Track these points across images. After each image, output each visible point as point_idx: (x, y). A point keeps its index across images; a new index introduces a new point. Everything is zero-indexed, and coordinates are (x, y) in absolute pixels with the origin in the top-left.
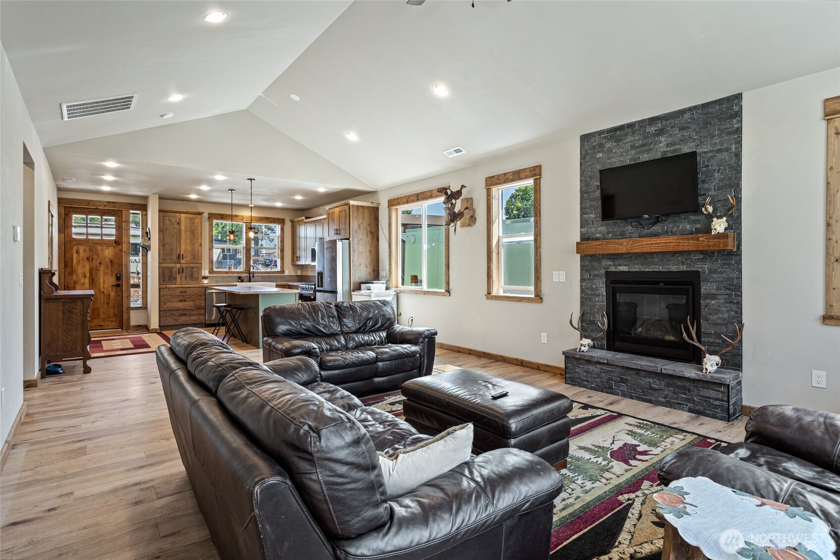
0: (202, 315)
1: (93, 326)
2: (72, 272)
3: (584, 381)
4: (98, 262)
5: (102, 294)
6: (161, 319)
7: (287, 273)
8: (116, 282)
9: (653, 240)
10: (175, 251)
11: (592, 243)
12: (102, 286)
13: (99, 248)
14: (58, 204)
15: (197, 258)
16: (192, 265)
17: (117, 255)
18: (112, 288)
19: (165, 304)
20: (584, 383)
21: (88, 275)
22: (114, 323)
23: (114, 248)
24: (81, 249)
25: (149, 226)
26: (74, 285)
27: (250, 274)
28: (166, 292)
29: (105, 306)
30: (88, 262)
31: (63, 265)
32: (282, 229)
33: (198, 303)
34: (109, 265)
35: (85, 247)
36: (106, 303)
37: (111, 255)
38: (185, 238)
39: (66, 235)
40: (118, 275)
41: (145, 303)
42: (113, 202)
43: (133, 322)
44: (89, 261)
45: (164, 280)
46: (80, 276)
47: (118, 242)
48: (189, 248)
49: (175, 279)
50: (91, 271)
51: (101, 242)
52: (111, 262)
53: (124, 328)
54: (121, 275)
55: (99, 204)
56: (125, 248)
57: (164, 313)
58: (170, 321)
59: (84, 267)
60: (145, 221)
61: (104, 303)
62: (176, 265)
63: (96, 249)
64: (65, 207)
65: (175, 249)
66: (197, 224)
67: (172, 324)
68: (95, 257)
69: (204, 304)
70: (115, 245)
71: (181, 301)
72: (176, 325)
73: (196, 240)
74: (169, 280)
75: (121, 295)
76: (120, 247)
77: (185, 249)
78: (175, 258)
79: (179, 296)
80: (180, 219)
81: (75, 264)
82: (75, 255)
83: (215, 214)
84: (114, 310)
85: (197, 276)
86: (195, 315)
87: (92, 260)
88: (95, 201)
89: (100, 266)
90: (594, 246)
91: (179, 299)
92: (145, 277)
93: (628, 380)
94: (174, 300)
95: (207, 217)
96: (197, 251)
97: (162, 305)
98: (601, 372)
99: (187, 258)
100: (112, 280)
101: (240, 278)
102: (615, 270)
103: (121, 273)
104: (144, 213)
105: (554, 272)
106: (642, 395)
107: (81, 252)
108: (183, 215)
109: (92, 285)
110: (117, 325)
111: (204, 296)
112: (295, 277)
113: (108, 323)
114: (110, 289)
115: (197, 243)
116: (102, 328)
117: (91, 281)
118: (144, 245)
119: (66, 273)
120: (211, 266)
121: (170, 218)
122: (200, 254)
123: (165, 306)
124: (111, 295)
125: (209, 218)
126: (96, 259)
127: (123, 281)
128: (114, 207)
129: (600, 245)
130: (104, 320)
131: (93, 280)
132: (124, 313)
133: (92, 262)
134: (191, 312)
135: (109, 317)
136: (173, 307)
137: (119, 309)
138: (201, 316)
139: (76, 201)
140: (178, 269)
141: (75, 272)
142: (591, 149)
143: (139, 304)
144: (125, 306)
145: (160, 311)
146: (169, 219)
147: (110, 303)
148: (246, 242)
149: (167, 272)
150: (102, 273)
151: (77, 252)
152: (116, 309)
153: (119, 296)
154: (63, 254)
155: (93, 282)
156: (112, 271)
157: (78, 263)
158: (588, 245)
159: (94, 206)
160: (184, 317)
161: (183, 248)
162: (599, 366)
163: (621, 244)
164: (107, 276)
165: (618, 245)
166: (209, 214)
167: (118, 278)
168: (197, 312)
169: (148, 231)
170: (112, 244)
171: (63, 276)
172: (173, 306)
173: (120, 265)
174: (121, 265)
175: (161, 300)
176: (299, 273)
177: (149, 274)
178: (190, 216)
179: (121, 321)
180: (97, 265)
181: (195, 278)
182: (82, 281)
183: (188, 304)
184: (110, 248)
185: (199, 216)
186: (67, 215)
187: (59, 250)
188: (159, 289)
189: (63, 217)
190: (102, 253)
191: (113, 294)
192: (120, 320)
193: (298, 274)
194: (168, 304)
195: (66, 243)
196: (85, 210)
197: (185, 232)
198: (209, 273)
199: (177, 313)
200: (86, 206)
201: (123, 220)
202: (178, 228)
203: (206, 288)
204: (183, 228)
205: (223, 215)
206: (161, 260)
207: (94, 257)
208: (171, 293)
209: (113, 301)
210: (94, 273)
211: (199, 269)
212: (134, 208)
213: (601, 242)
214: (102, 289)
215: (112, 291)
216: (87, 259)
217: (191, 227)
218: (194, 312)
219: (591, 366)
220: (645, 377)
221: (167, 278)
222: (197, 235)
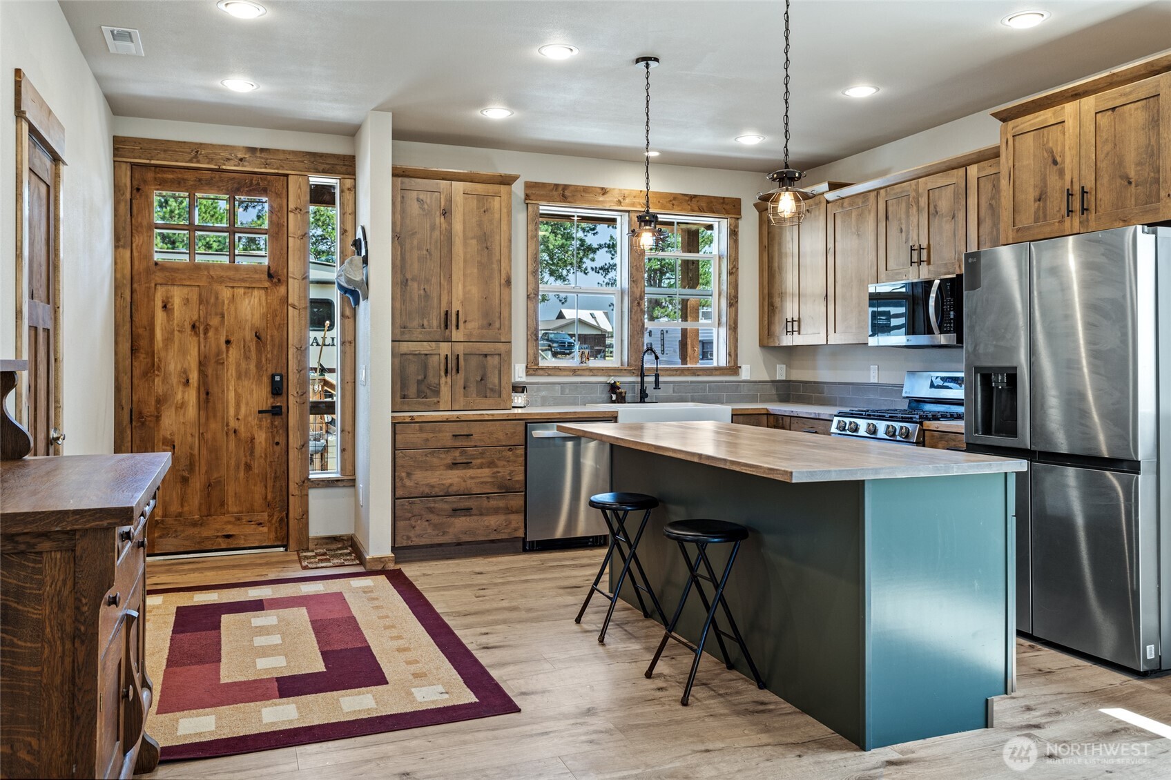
0: (516, 512)
1: (208, 538)
2: (152, 369)
4: (223, 340)
5: (232, 436)
6: (400, 524)
7: (745, 374)
8: (270, 401)
10: (436, 301)
12: (232, 411)
13: (226, 293)
14: (115, 155)
15: (497, 325)
16: (485, 348)
17: (275, 315)
18: (260, 420)
19: (409, 475)
21: (194, 377)
22: (265, 529)
23: (267, 294)
24: (177, 296)
25: (364, 218)
26: (158, 410)
27: (642, 375)
28: (412, 436)
29: (242, 475)
30: (195, 339)
31: (128, 345)
32: (734, 233)
33: (504, 472)
34: (253, 348)
35: (186, 290)
36: (242, 467)
37: (257, 316)
38: (465, 261)
39: (135, 254)
40: (277, 378)
41: (349, 467)
42: (262, 150)
43: (318, 527)
44: (197, 334)
45: (404, 397)
46: (174, 380)
47: (275, 276)
48: (475, 291)
49: (437, 392)
50: (202, 365)
51: (231, 274)
52: (258, 337)
53: (292, 544)
54: (284, 377)
55: (225, 155)
56: (296, 297)
57: (407, 506)
58: (423, 533)
59: (183, 352)
60: (349, 210)
61: (237, 466)
62: (438, 347)
63: (217, 298)
64: (132, 164)
65: (435, 295)
66: (497, 216)
67: (428, 542)
68: (215, 321)
69: (521, 477)
70: (267, 284)
71: (454, 465)
72: (440, 545)
73: (495, 266)
74: (418, 396)
75: (282, 441)
76: (282, 290)
77: (465, 293)
78: (435, 323)
79: (448, 449)
80: (450, 200)
81: (161, 345)
82: (160, 316)
83: (544, 185)
84: (266, 487)
85: (496, 381)
86: (496, 511)
87: (206, 331)
88: (212, 145)
89: (227, 351)
91: (449, 461)
92: (349, 387)
94: (435, 461)
95: (522, 196)
96: (497, 301)
97: (402, 479)
99: (471, 326)
100: (259, 396)
101: (613, 388)
103: (284, 372)
104: (348, 183)
107: (176, 307)
108: (458, 186)
109: (207, 409)
110: (272, 536)
111: (521, 451)
112: (769, 386)
113: (249, 529)
114: (253, 421)
115: (496, 275)
116: (234, 544)
117: (203, 396)
118: (349, 281)
119: (137, 372)
120: (531, 352)
121: (422, 196)
122: (505, 314)
123: (408, 483)
124: (257, 441)
125: (527, 197)
126: (217, 329)
127: (291, 398)
128: (266, 165)
130: (238, 519)
131: (207, 394)
132: (291, 498)
133: (206, 338)
134: (485, 503)
135: (251, 510)
136: (433, 487)
137: (278, 484)
138: (512, 517)
139: (163, 147)
140: (443, 358)
141: (159, 368)
143: (334, 470)
144: (294, 476)
145: (395, 498)
146: (418, 200)
147: (255, 465)
148: (631, 276)
149: (412, 369)
150: (232, 371)
151: (165, 307)
152: (270, 484)
153: (277, 444)
154: (128, 314)
155: (207, 401)
156: (259, 366)
157: (168, 340)
159: (211, 161)
160: (463, 519)
161: (458, 291)
164: (246, 383)
166: (528, 185)
167: (278, 389)
168: (501, 504)
169: (359, 235)
170: (260, 281)
171: (126, 380)
172: (433, 481)
173: (281, 346)
174: (283, 346)
175: (399, 461)
176: (781, 373)
177: (362, 375)
178: (480, 188)
179: (284, 521)
180: (218, 346)
181: (492, 390)
182: (179, 396)
183: (476, 477)
184: (256, 292)
185: (503, 188)
186: (138, 190)
187: (115, 300)
188: (394, 425)
189: (128, 196)
190: (233, 309)
191: (261, 438)
192: (281, 520)
193: (778, 378)
194: (419, 476)
195: (136, 278)
196: (189, 176)
197: (465, 238)
198: (528, 374)
199: (444, 505)
200: (191, 161)
201: (291, 206)
202: (444, 226)
203: (528, 423)
204: (458, 227)
205: (565, 187)
206: (398, 331)
207: (211, 323)
208: (427, 440)
209: (262, 461)
210: (210, 371)
211: (505, 360)
212: (321, 167)
214: (233, 423)
215: (260, 427)
216: (194, 327)
217: (480, 224)
218: (493, 503)
221: (412, 390)
222: (497, 254)
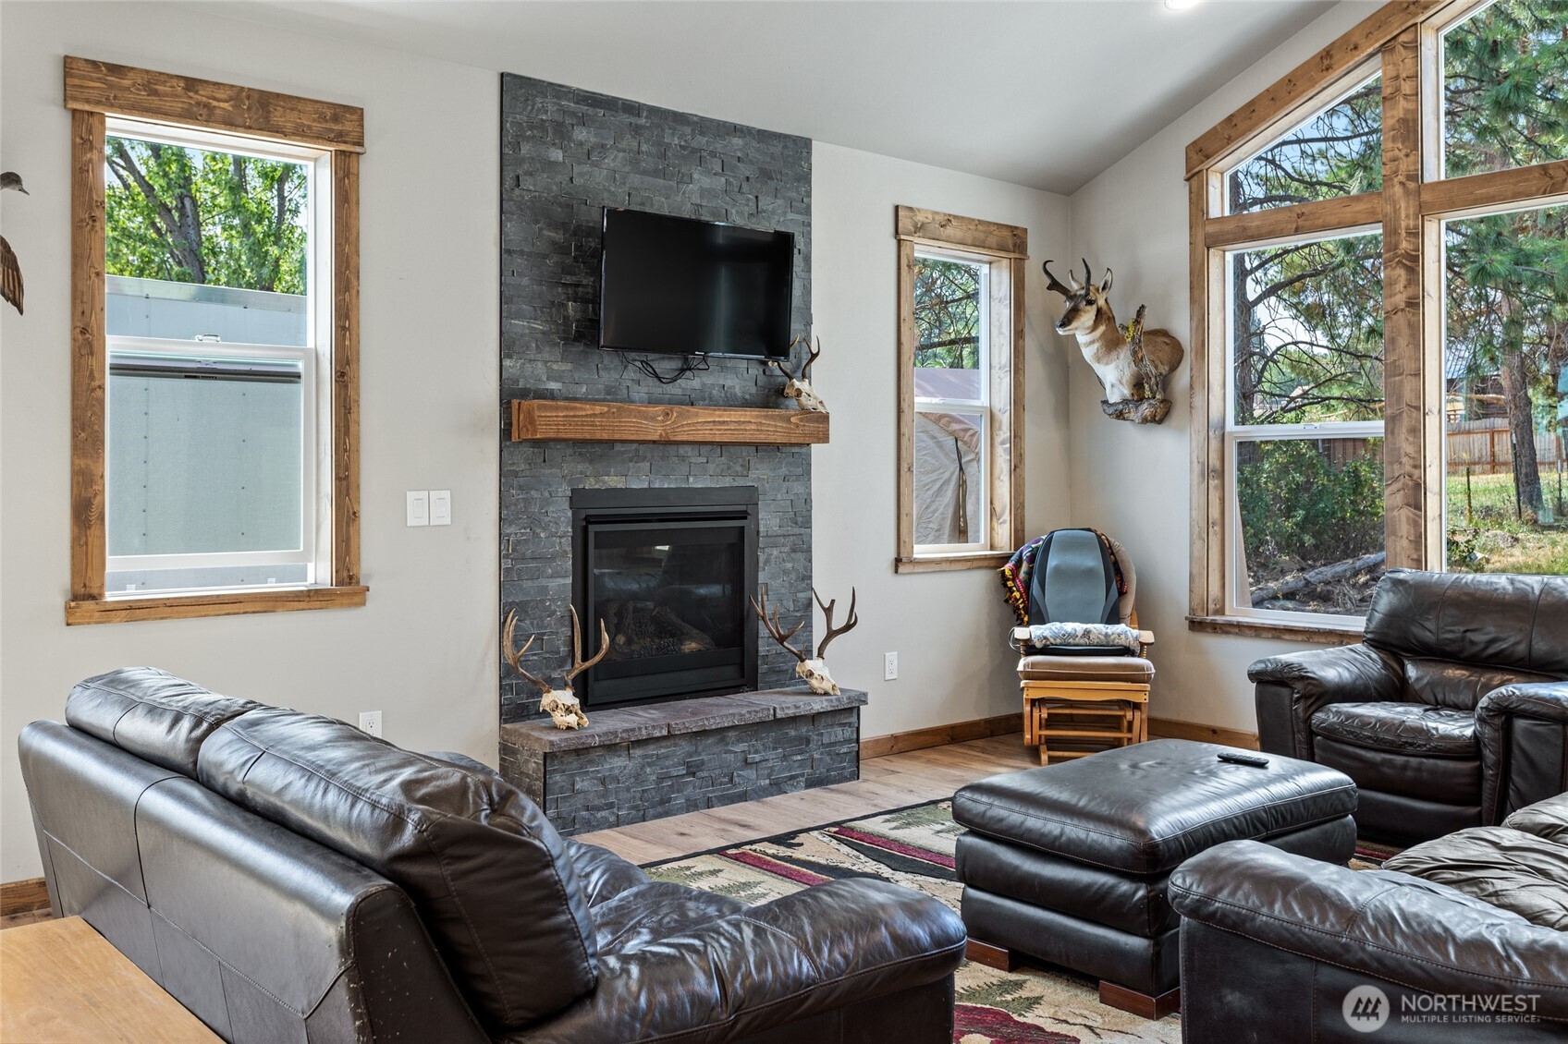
3: (599, 809)
9: (717, 413)
11: (582, 409)
20: (599, 815)
90: (587, 416)
93: (703, 763)
98: (643, 767)
102: (597, 487)
105: (411, 496)
106: (728, 789)
129: (602, 414)
142: (536, 128)
158: (572, 414)
162: (637, 752)
163: (653, 419)
165: (646, 419)
213: (606, 409)
219: (616, 759)
220: (740, 740)
